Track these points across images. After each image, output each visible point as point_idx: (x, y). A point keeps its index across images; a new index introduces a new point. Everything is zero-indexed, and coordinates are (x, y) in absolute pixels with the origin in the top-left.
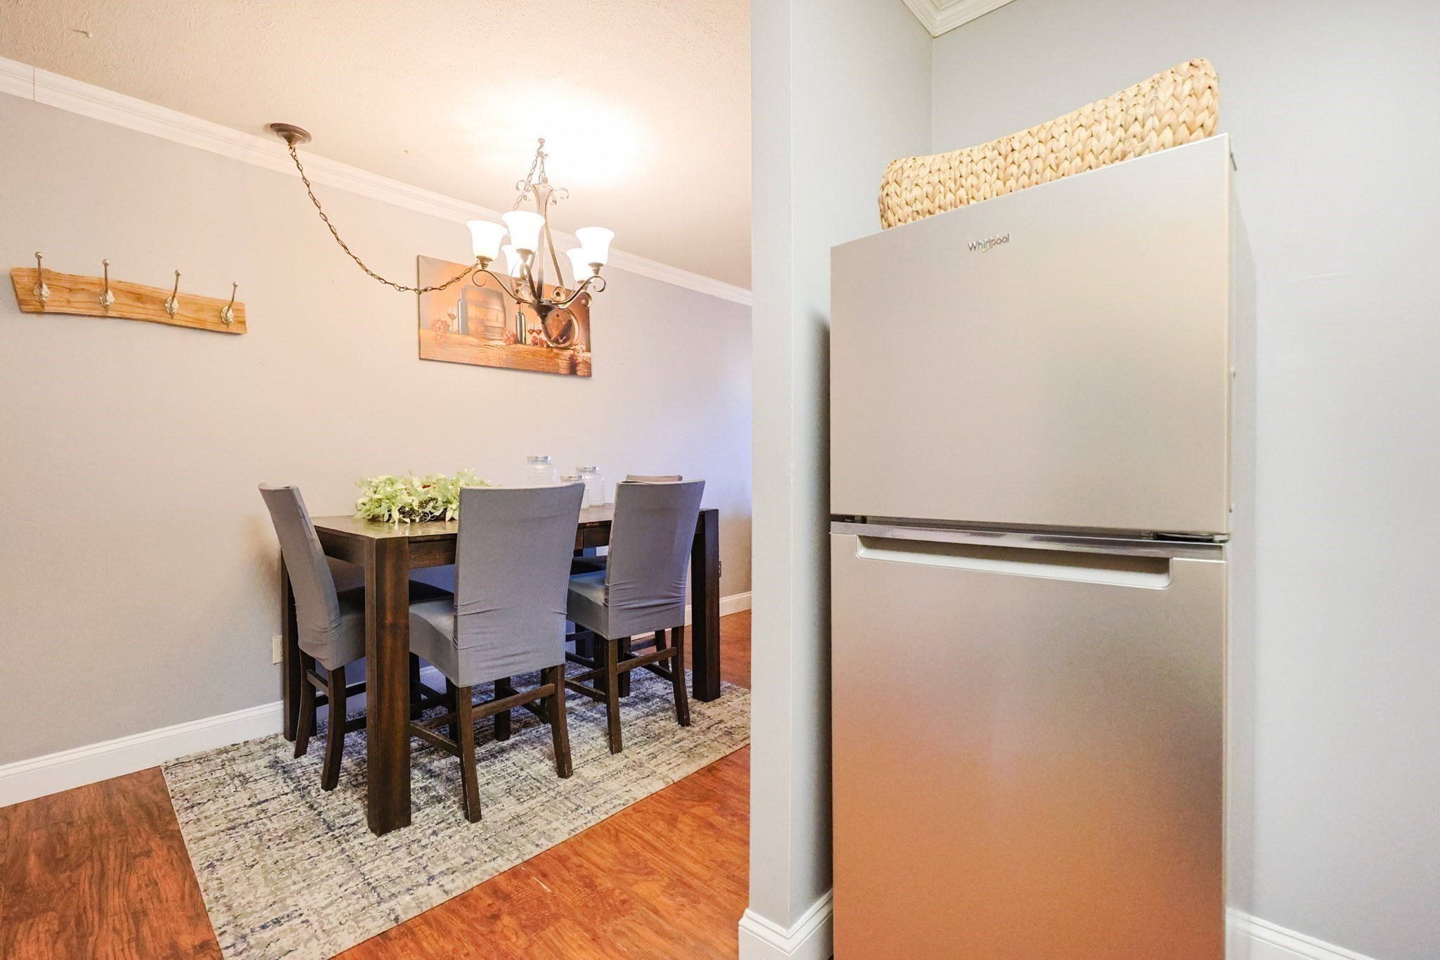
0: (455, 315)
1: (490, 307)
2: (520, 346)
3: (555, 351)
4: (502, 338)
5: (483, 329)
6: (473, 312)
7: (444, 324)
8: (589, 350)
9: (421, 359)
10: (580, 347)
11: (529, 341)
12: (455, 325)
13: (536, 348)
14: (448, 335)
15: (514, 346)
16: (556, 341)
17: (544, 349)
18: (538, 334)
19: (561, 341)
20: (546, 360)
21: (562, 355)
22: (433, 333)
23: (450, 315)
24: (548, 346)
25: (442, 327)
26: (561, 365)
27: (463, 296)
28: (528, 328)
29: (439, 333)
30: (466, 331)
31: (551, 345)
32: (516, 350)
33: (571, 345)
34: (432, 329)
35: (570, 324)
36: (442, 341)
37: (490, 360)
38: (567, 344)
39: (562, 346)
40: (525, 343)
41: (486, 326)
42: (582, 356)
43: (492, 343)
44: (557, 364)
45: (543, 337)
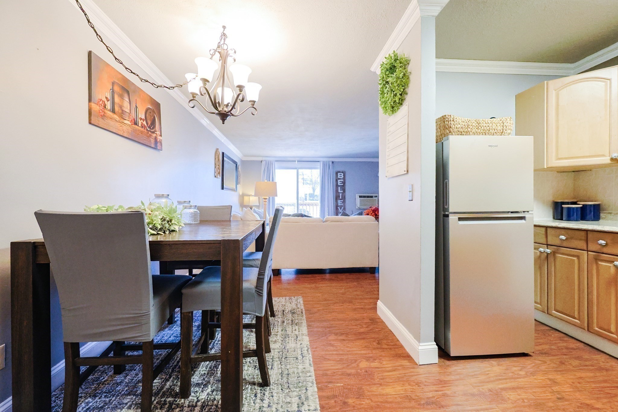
0: (109, 99)
1: (124, 98)
2: (136, 126)
3: (150, 133)
4: (129, 120)
5: (121, 111)
6: (117, 99)
7: (104, 103)
8: (161, 136)
9: (90, 123)
10: (158, 133)
11: (140, 125)
12: (109, 105)
13: (143, 129)
14: (106, 111)
15: (134, 126)
16: (150, 127)
17: (146, 131)
18: (143, 121)
19: (151, 128)
20: (146, 137)
21: (152, 135)
22: (98, 107)
23: (106, 98)
24: (147, 129)
25: (102, 105)
26: (152, 141)
27: (113, 88)
28: (140, 117)
29: (101, 108)
30: (113, 111)
31: (148, 129)
32: (135, 129)
33: (155, 131)
34: (98, 104)
35: (154, 117)
36: (102, 114)
37: (124, 132)
38: (153, 130)
39: (152, 130)
40: (138, 126)
41: (122, 110)
42: (159, 138)
43: (126, 122)
44: (150, 141)
45: (145, 123)
